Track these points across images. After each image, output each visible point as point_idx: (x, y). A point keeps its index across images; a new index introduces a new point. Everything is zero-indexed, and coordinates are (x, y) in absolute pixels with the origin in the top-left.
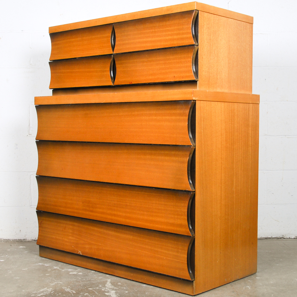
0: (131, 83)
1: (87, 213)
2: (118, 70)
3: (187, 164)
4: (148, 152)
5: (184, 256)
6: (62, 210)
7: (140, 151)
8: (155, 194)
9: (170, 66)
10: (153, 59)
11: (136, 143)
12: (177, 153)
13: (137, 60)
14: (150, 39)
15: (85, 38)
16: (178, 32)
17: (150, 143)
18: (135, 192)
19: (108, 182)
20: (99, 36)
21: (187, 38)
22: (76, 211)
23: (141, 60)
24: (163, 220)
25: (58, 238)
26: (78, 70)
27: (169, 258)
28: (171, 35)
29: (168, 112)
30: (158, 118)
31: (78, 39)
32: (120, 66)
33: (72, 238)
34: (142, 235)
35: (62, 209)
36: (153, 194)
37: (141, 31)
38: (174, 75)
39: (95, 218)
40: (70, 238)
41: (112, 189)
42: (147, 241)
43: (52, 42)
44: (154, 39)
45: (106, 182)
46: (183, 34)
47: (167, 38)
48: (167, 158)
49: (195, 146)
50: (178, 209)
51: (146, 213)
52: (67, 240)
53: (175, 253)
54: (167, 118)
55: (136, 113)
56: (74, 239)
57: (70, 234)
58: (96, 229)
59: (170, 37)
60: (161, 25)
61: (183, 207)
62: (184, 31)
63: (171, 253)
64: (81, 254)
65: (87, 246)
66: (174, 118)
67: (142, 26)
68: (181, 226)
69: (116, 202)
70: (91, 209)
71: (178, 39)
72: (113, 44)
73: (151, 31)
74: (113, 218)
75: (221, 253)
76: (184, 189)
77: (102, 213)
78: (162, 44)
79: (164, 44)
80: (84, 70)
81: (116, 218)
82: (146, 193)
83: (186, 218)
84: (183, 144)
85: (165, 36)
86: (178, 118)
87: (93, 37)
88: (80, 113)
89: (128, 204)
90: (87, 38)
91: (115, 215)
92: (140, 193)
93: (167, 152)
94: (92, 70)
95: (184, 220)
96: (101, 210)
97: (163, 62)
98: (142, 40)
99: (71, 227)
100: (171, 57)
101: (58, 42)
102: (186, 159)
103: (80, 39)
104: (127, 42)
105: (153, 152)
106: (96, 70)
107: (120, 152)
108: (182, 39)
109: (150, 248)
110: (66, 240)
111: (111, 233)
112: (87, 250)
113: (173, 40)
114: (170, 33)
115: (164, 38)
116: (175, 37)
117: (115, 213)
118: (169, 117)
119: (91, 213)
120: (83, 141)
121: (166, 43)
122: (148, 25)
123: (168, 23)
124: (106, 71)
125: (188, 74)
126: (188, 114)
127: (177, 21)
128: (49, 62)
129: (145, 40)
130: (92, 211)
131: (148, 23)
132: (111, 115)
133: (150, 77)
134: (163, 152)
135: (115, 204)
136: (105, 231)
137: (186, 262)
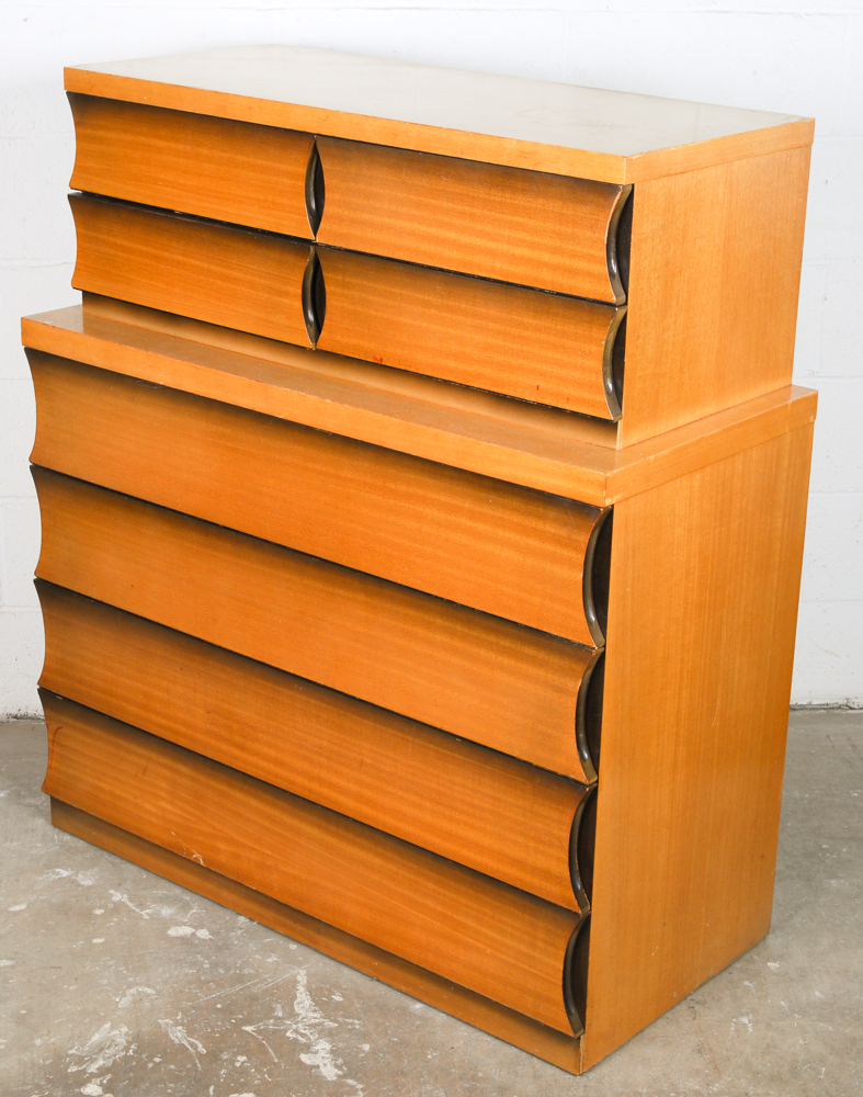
0: (381, 360)
1: (224, 747)
2: (332, 303)
3: (575, 700)
4: (439, 621)
5: (555, 965)
6: (132, 714)
7: (412, 612)
8: (461, 757)
9: (525, 348)
10: (463, 306)
11: (399, 582)
12: (542, 655)
13: (404, 292)
14: (453, 235)
15: (205, 151)
16: (558, 243)
17: (449, 598)
18: (392, 731)
19: (297, 674)
20: (260, 162)
21: (589, 274)
22: (183, 729)
23: (420, 296)
24: (487, 842)
25: (118, 792)
26: (180, 258)
27: (504, 957)
28: (532, 246)
29: (516, 518)
30: (481, 527)
31: (181, 147)
32: (339, 290)
33: (169, 807)
34: (415, 866)
35: (134, 709)
36: (457, 756)
37: (421, 198)
38: (538, 383)
39: (251, 771)
40: (163, 804)
41: (313, 701)
42: (431, 885)
43: (77, 124)
44: (466, 239)
45: (292, 671)
46: (574, 255)
47: (518, 251)
48: (506, 661)
49: (605, 646)
50: (539, 825)
51: (428, 804)
52: (154, 810)
53: (523, 948)
54: (513, 537)
55: (402, 488)
56: (178, 811)
57: (164, 795)
58: (254, 802)
59: (527, 252)
60: (493, 198)
61: (558, 823)
62: (578, 248)
63: (509, 942)
64: (202, 863)
65: (222, 846)
66: (534, 543)
67: (422, 181)
68: (546, 874)
69: (325, 744)
70: (237, 739)
71: (555, 268)
72: (314, 206)
73: (459, 207)
74: (315, 786)
75: (665, 925)
76: (560, 772)
77: (276, 762)
78: (498, 265)
79: (505, 267)
80: (206, 266)
81: (326, 791)
82: (431, 746)
83: (566, 858)
84: (563, 636)
85: (509, 243)
86: (550, 547)
87: (241, 158)
88: (197, 425)
89: (369, 761)
90: (213, 153)
91: (320, 780)
92: (410, 738)
93: (507, 643)
94: (236, 274)
95: (557, 862)
96: (272, 753)
97: (498, 327)
98: (423, 228)
99: (165, 772)
100: (529, 320)
101: (101, 133)
102: (575, 685)
103: (188, 148)
104: (366, 216)
105: (459, 628)
106: (249, 277)
107: (341, 592)
108: (572, 272)
109: (439, 908)
110: (148, 806)
111: (309, 830)
112: (223, 858)
113: (539, 264)
114: (526, 237)
115: (505, 247)
116: (546, 257)
117: (323, 774)
118: (518, 537)
119: (237, 753)
120: (209, 520)
121: (513, 269)
122: (446, 184)
123: (521, 201)
124: (287, 294)
125: (586, 395)
126: (584, 548)
127: (554, 206)
128: (70, 197)
129: (433, 230)
130: (242, 747)
131: (447, 177)
132: (310, 465)
133: (452, 364)
134: (492, 638)
135: (321, 748)
136: (287, 819)
137: (561, 983)
